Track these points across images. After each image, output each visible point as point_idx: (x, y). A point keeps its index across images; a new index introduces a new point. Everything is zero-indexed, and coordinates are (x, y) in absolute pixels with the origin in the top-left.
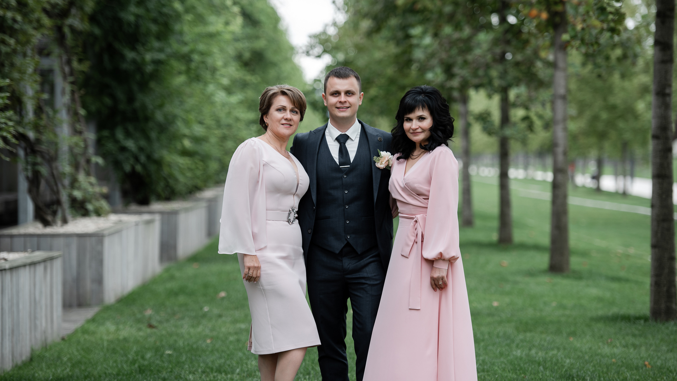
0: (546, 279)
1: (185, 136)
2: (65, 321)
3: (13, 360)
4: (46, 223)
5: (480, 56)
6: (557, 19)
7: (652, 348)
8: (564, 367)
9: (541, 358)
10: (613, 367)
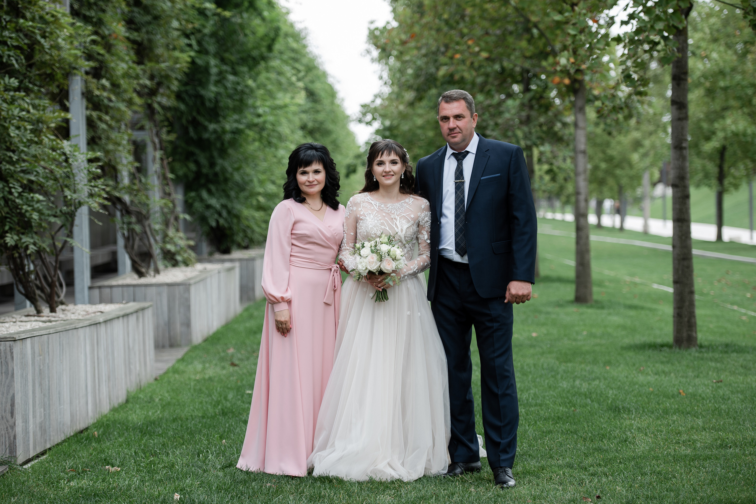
0: (573, 309)
1: (259, 194)
2: (157, 361)
3: (110, 403)
4: (141, 274)
6: (577, 86)
7: (680, 375)
8: (608, 399)
9: (585, 390)
10: (652, 396)
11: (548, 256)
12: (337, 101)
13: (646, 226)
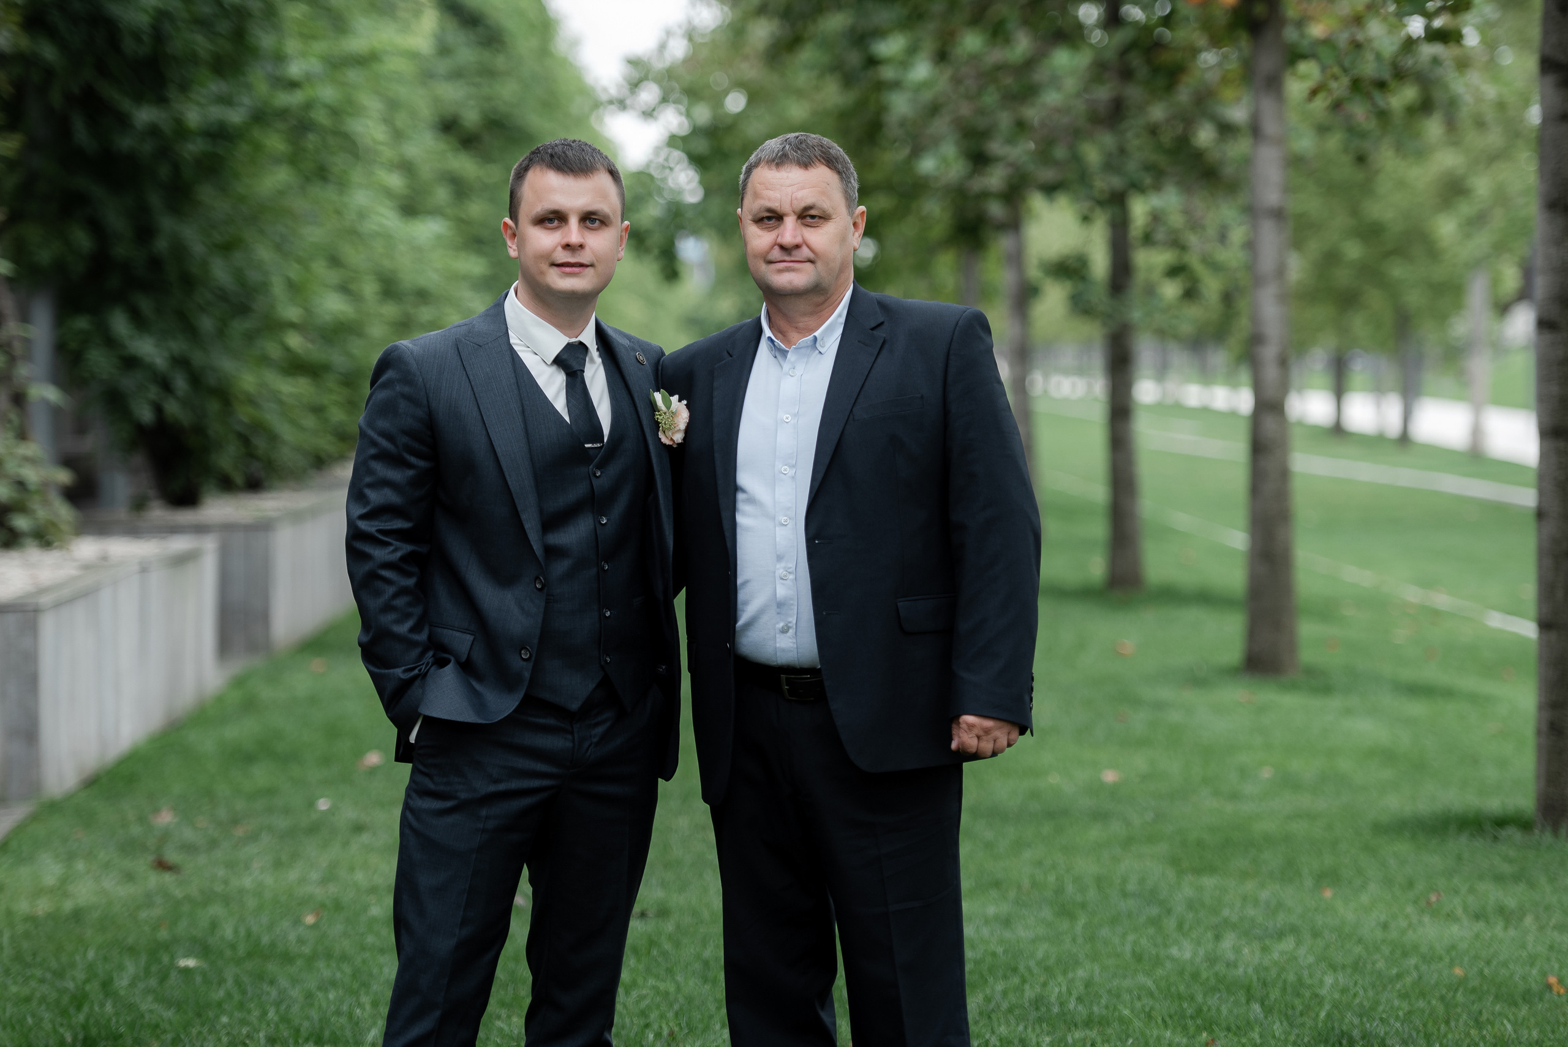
0: (1236, 694)
1: (289, 325)
5: (1058, 110)
7: (1553, 921)
8: (1321, 1004)
9: (1250, 970)
10: (1460, 997)
11: (1182, 520)
12: (560, 46)
13: (1477, 432)
